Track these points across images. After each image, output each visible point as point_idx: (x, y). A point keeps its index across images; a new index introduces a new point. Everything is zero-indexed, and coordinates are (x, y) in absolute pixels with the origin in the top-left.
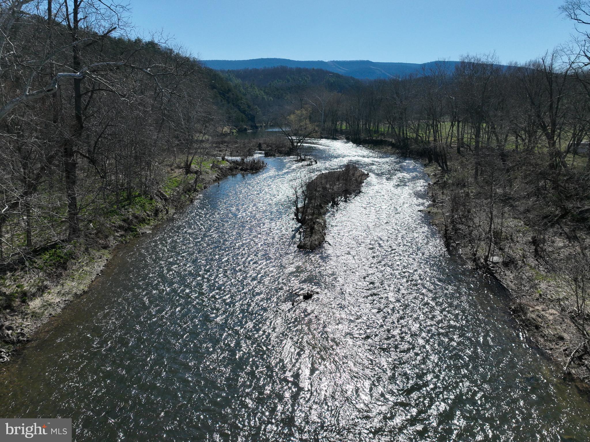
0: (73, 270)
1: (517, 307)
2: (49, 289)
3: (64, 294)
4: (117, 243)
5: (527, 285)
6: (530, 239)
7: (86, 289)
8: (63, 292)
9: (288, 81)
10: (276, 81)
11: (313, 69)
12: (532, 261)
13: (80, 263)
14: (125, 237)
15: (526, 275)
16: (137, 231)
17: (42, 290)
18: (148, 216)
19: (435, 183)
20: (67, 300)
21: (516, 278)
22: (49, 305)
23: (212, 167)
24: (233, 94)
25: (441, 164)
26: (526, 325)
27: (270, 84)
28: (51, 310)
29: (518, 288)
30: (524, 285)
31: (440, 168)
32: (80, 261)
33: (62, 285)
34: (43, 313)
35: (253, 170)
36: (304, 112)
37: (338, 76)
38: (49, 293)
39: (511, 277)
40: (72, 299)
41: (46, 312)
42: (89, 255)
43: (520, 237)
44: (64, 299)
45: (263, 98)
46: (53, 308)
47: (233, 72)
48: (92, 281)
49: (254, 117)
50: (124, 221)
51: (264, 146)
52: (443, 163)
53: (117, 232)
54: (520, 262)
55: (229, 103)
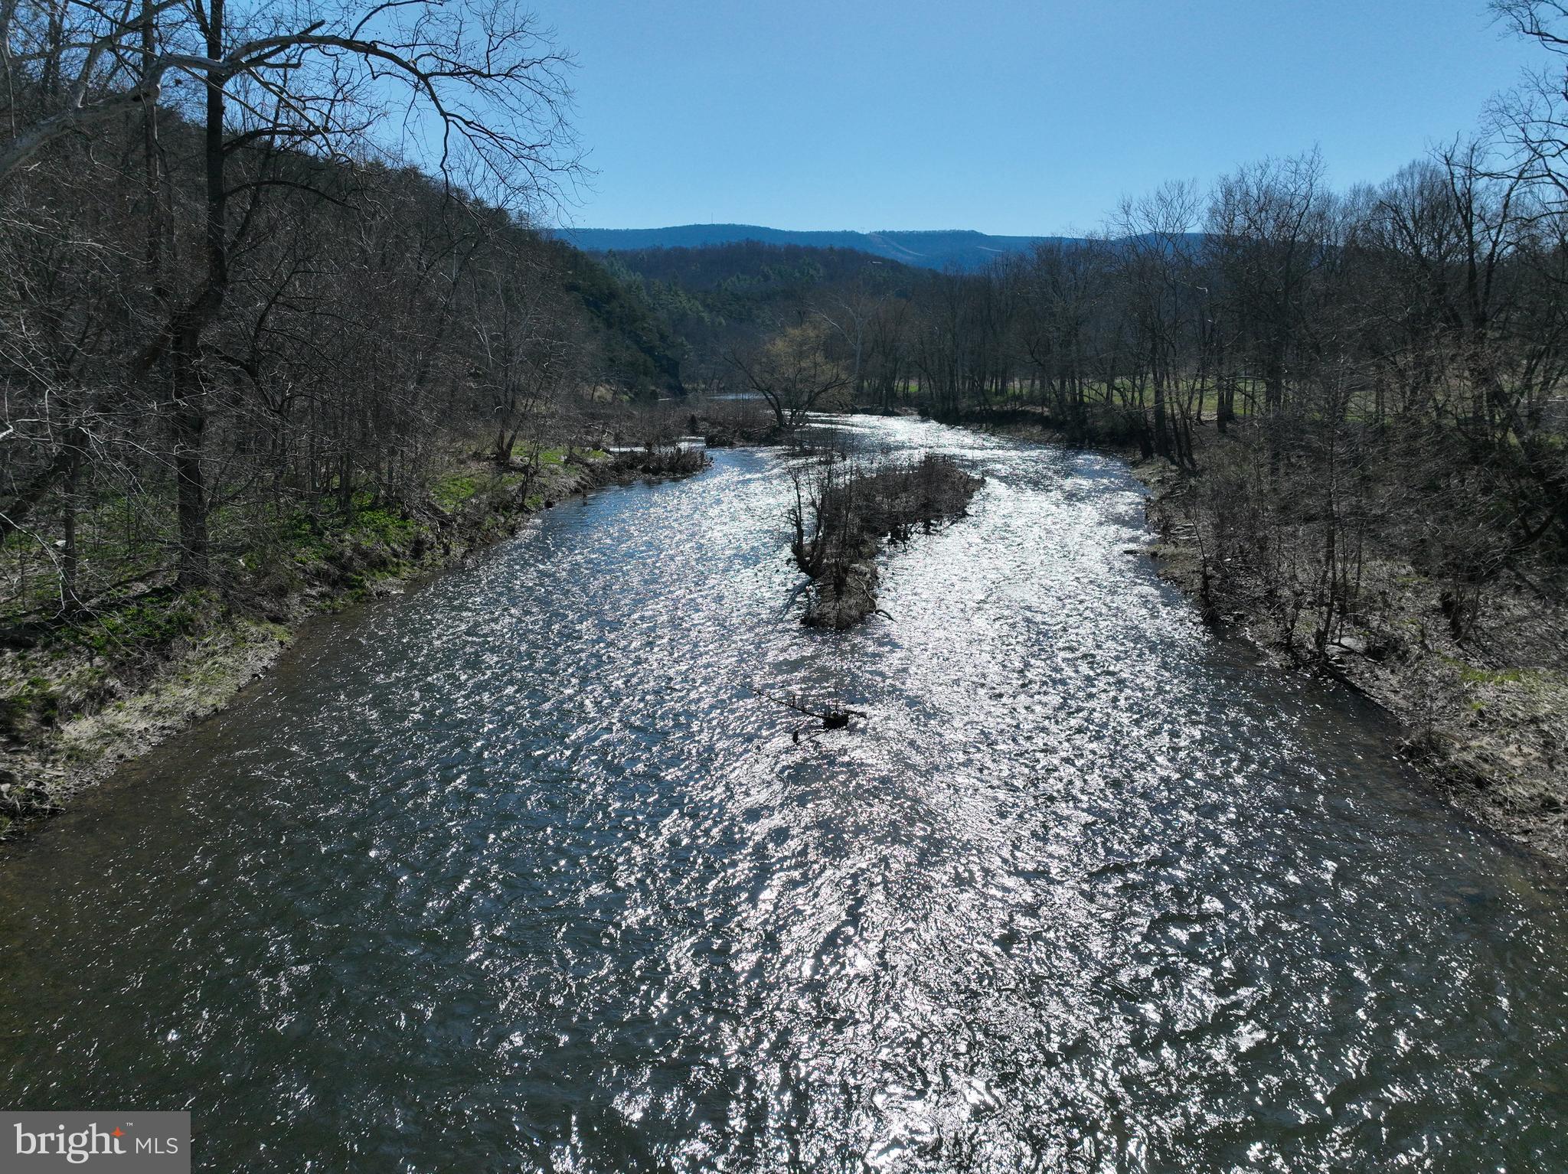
0: (188, 661)
1: (1420, 743)
2: (119, 699)
3: (159, 713)
4: (310, 613)
5: (1440, 695)
6: (1434, 602)
7: (222, 705)
8: (156, 708)
9: (767, 278)
10: (734, 279)
11: (831, 249)
12: (1446, 647)
13: (206, 645)
14: (332, 599)
15: (1434, 676)
16: (363, 587)
17: (99, 698)
18: (396, 555)
19: (1162, 498)
20: (169, 728)
21: (1408, 681)
22: (119, 735)
23: (567, 462)
24: (622, 306)
25: (1177, 459)
26: (1450, 782)
27: (719, 285)
28: (121, 746)
29: (1415, 704)
30: (1431, 696)
31: (1174, 467)
32: (207, 640)
33: (157, 692)
34: (101, 751)
35: (675, 472)
36: (811, 333)
37: (895, 266)
38: (119, 709)
39: (1394, 682)
40: (182, 725)
41: (108, 751)
42: (234, 630)
43: (1408, 599)
44: (159, 724)
45: (701, 320)
46: (129, 741)
47: (623, 254)
48: (240, 690)
49: (677, 364)
50: (330, 559)
51: (703, 426)
52: (1180, 456)
53: (312, 586)
54: (1416, 649)
55: (610, 326)
